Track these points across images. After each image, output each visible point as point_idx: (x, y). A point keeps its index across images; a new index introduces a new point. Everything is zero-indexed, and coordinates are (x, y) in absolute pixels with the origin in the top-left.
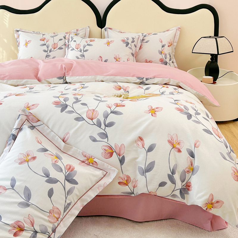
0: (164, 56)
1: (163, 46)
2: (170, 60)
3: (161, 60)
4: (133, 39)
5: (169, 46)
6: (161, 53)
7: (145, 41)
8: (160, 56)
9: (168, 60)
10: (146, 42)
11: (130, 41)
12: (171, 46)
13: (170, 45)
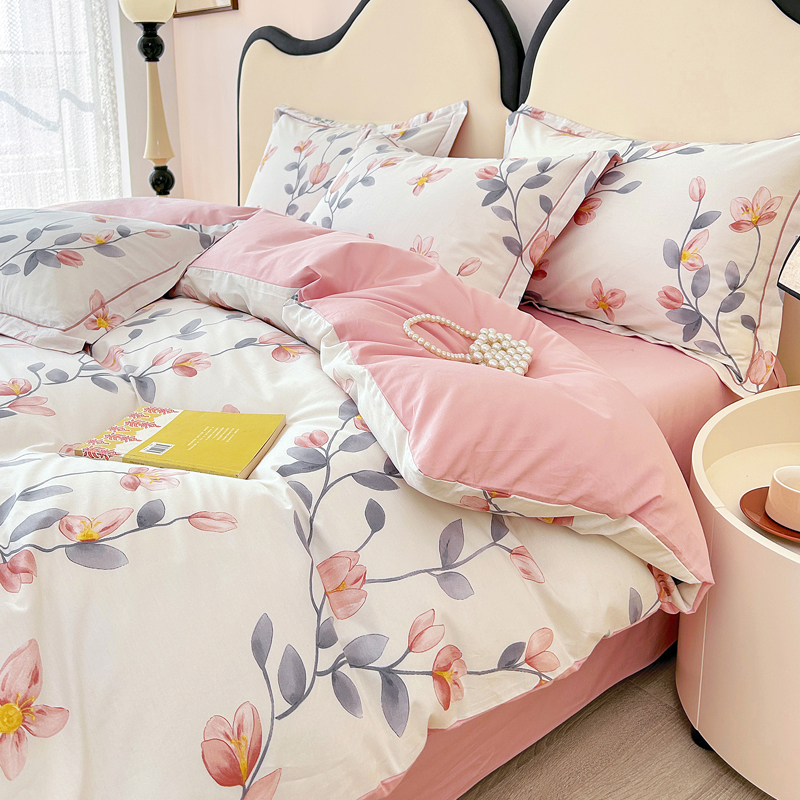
0: (687, 277)
1: (698, 224)
2: (728, 306)
3: (670, 300)
4: (544, 168)
5: (737, 226)
6: (675, 258)
7: (619, 184)
8: (668, 278)
9: (708, 306)
10: (624, 191)
11: (515, 181)
12: (755, 224)
13: (746, 217)
